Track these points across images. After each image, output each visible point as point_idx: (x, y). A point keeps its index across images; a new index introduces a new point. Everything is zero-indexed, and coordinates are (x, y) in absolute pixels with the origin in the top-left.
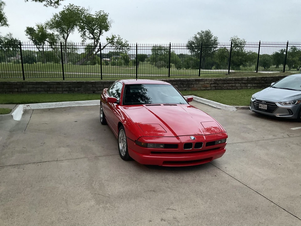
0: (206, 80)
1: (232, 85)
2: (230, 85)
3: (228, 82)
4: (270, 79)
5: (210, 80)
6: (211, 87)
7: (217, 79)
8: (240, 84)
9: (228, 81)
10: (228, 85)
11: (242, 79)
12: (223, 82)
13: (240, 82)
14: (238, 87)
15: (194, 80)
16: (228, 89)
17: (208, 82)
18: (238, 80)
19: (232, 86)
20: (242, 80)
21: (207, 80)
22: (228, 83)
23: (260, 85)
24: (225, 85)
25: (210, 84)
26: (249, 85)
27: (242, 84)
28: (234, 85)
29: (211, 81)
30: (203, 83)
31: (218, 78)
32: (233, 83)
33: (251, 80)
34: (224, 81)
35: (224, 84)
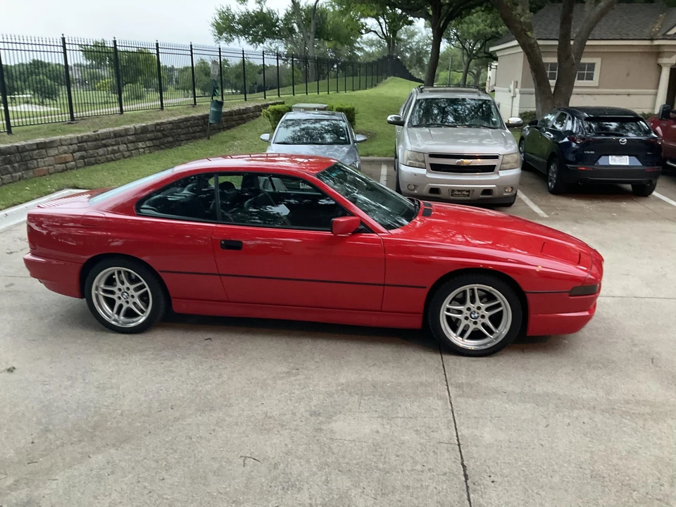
0: (61, 143)
1: (113, 150)
2: (110, 149)
3: (104, 142)
4: (170, 126)
5: (69, 142)
6: (74, 160)
7: (82, 137)
8: (125, 144)
9: (103, 139)
10: (105, 149)
11: (126, 133)
12: (94, 143)
13: (125, 139)
14: (125, 153)
15: (35, 147)
16: (109, 161)
17: (65, 148)
18: (121, 136)
19: (114, 152)
20: (127, 135)
21: (64, 143)
22: (105, 146)
23: (157, 142)
24: (101, 151)
25: (72, 153)
26: (140, 145)
27: (129, 145)
28: (115, 148)
29: (71, 144)
30: (57, 152)
31: (82, 134)
32: (114, 143)
33: (140, 134)
34: (96, 140)
35: (97, 149)
